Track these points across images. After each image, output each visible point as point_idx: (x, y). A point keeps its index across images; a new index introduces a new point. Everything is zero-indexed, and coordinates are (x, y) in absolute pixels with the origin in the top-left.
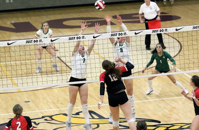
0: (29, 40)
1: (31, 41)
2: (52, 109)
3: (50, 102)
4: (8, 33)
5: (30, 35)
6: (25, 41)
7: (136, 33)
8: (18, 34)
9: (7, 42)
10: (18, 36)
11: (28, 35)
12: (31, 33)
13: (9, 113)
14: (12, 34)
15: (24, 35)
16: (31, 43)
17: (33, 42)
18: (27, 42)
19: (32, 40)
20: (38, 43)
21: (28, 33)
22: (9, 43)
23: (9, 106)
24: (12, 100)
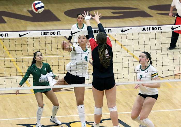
0: (45, 32)
1: (47, 33)
2: (70, 115)
3: (67, 106)
4: (23, 22)
5: (50, 26)
6: (40, 32)
7: (173, 28)
8: (36, 23)
9: (18, 33)
10: (35, 26)
11: (47, 25)
12: (51, 23)
13: (19, 118)
14: (29, 23)
15: (42, 26)
16: (47, 35)
17: (49, 34)
18: (43, 34)
19: (48, 31)
20: (56, 35)
21: (47, 23)
22: (21, 34)
23: (19, 109)
24: (24, 102)
